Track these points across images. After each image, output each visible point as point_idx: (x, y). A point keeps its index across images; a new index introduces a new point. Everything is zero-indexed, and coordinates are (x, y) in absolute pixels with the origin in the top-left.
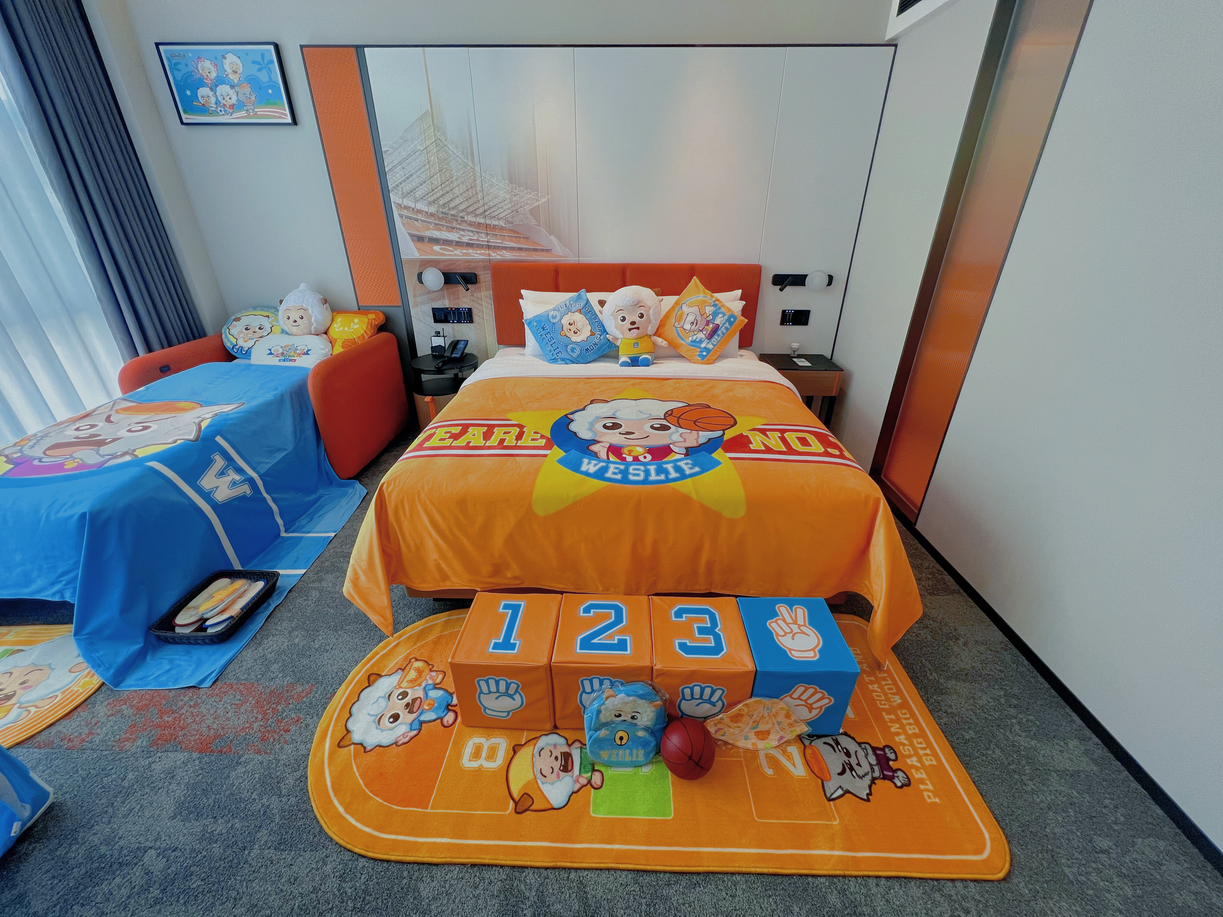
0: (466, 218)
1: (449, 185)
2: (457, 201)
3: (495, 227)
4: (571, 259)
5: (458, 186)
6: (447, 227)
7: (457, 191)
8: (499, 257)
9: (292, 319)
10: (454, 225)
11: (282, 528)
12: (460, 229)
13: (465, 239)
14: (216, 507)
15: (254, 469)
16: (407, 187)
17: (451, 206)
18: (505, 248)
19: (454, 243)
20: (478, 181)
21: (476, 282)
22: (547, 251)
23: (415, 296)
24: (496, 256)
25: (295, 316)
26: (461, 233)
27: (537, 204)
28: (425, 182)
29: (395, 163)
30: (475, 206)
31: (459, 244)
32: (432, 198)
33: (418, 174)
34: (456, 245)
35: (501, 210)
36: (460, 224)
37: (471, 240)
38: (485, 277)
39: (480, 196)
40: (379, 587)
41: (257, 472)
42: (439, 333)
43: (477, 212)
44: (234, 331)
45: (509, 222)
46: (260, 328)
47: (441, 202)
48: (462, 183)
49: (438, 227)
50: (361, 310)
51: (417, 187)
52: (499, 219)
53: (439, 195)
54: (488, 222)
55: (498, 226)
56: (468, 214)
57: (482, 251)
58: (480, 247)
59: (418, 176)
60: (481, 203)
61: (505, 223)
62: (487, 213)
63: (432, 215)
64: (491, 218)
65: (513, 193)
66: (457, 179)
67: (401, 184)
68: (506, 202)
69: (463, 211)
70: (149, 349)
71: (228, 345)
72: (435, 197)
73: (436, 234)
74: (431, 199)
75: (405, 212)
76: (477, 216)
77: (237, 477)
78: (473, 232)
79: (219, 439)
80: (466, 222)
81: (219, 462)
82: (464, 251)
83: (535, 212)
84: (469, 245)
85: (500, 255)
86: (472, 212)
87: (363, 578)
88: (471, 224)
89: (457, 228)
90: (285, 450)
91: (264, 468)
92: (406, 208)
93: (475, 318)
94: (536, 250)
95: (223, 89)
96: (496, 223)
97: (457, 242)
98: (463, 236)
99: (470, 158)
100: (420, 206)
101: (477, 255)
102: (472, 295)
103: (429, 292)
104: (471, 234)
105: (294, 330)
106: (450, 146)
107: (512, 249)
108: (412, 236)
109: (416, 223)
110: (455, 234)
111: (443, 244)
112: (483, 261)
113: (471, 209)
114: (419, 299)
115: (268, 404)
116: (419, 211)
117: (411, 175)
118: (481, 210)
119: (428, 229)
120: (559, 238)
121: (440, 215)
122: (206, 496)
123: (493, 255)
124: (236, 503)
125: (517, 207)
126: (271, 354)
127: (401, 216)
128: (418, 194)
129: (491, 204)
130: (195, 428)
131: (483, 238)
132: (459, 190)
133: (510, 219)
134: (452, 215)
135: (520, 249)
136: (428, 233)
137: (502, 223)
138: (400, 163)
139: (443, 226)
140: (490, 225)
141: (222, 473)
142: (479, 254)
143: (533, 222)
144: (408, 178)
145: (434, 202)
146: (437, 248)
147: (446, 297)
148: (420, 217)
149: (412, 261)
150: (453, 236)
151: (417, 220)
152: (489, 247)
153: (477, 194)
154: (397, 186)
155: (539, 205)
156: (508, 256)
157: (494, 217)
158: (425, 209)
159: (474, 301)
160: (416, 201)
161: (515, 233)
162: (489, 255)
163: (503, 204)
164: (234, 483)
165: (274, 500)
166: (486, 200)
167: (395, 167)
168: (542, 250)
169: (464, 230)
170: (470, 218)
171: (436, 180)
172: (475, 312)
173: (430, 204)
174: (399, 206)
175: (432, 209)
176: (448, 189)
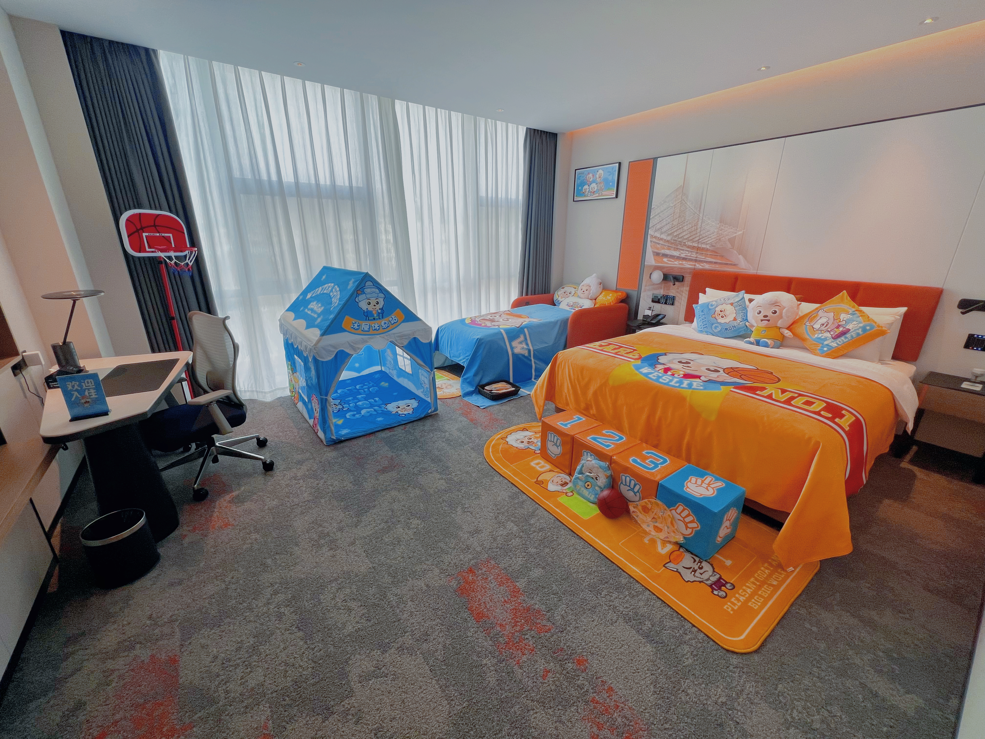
0: (687, 243)
1: (682, 225)
2: (684, 234)
3: (703, 249)
4: (752, 271)
5: (687, 225)
6: (674, 248)
7: (685, 228)
8: (701, 267)
9: (583, 291)
10: (679, 247)
11: (533, 377)
12: (681, 250)
13: (683, 256)
14: (513, 354)
15: (532, 346)
16: (658, 226)
17: (680, 236)
18: (706, 262)
19: (676, 258)
20: (700, 221)
21: (683, 281)
22: (735, 265)
23: (646, 286)
24: (699, 266)
25: (584, 289)
26: (682, 252)
27: (735, 235)
28: (669, 223)
29: (656, 214)
30: (694, 237)
31: (678, 258)
32: (671, 232)
33: (666, 219)
34: (676, 259)
35: (710, 239)
36: (682, 247)
37: (686, 256)
38: (688, 279)
39: (698, 231)
40: (542, 397)
41: (533, 348)
42: (651, 308)
43: (694, 240)
44: (559, 293)
45: (713, 246)
46: (570, 293)
47: (675, 234)
48: (690, 223)
49: (669, 248)
50: (616, 291)
51: (664, 226)
52: (707, 244)
53: (675, 230)
54: (700, 246)
55: (705, 248)
56: (688, 241)
57: (691, 263)
58: (691, 260)
59: (666, 220)
60: (698, 234)
61: (710, 247)
62: (700, 241)
63: (668, 241)
64: (702, 243)
65: (720, 229)
66: (687, 221)
67: (656, 224)
68: (714, 234)
69: (686, 239)
70: (527, 294)
71: (555, 299)
72: (673, 231)
73: (667, 252)
74: (669, 233)
75: (654, 240)
76: (693, 242)
77: (525, 347)
78: (689, 251)
79: (526, 330)
80: (686, 245)
81: (522, 338)
82: (680, 262)
83: (732, 241)
84: (684, 259)
85: (702, 266)
86: (691, 240)
87: (539, 390)
88: (688, 247)
89: (680, 249)
90: (546, 343)
91: (536, 347)
92: (655, 237)
93: (676, 303)
94: (727, 264)
95: (594, 185)
96: (704, 246)
97: (678, 257)
98: (682, 253)
99: (698, 209)
100: (664, 236)
101: (688, 265)
102: (678, 289)
103: (654, 284)
104: (687, 253)
105: (582, 296)
106: (688, 204)
107: (710, 262)
108: (654, 252)
109: (658, 245)
110: (678, 252)
111: (669, 258)
112: (690, 269)
113: (691, 238)
114: (647, 288)
115: (550, 323)
116: (662, 239)
117: (663, 220)
118: (697, 239)
119: (664, 249)
120: (745, 257)
121: (672, 241)
122: (512, 348)
123: (697, 265)
124: (521, 356)
125: (720, 237)
126: (568, 305)
127: (651, 241)
128: (664, 229)
129: (704, 235)
130: (520, 323)
131: (694, 255)
132: (687, 227)
133: (714, 244)
134: (680, 242)
135: (715, 263)
136: (663, 251)
137: (708, 247)
138: (658, 214)
139: (672, 247)
140: (700, 248)
141: (521, 343)
142: (690, 265)
143: (729, 246)
144: (661, 221)
145: (671, 234)
146: (665, 260)
147: (663, 288)
148: (661, 242)
149: (650, 266)
150: (676, 253)
151: (659, 244)
152: (696, 261)
153: (697, 229)
154: (654, 226)
155: (736, 236)
156: (707, 267)
157: (704, 243)
158: (665, 238)
159: (677, 292)
160: (662, 233)
161: (715, 253)
162: (695, 265)
163: (712, 235)
164: (523, 348)
165: (535, 363)
166: (702, 233)
167: (655, 216)
168: (731, 264)
169: (683, 250)
170: (690, 244)
171: (675, 223)
172: (677, 299)
173: (669, 235)
174: (652, 236)
175: (669, 238)
176: (680, 227)
